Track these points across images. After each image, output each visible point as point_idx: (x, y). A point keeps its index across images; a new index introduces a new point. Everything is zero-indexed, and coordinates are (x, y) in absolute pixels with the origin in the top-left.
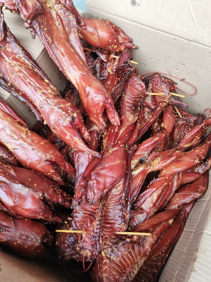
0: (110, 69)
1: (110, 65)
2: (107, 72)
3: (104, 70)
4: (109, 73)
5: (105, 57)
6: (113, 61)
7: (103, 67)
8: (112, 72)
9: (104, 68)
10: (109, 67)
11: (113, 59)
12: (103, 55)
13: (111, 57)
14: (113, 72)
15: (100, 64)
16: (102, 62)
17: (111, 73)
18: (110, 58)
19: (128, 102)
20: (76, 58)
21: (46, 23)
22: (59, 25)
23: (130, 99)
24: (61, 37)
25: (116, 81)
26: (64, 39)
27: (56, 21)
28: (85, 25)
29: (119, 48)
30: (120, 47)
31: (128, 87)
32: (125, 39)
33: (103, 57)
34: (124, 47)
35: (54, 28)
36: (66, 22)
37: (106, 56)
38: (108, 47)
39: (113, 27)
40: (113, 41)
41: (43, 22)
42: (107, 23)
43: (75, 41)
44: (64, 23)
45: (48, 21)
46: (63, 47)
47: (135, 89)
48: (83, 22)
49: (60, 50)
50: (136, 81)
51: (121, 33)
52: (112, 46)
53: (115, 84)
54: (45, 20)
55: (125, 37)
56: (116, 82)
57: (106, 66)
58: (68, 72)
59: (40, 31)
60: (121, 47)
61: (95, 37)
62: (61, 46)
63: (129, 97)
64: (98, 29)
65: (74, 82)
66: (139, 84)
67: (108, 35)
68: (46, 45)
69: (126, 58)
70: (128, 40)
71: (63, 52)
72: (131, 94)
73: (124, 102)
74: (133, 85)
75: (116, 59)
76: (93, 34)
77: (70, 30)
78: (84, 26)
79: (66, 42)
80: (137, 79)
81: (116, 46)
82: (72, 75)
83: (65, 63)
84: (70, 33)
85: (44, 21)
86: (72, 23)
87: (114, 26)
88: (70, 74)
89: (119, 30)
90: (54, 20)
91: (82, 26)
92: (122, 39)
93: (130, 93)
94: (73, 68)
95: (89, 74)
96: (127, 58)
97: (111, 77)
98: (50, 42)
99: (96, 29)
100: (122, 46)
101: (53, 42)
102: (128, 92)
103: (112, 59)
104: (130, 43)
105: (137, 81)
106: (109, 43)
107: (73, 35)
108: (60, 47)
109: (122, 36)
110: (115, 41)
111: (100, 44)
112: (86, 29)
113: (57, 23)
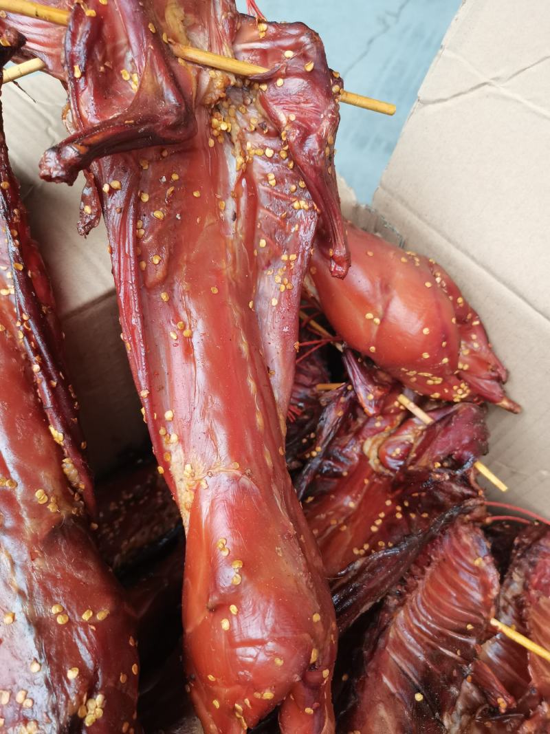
0: (375, 446)
1: (382, 430)
2: (357, 450)
3: (350, 436)
4: (363, 458)
5: (375, 397)
6: (399, 418)
7: (349, 426)
8: (377, 461)
9: (354, 428)
10: (374, 434)
11: (402, 411)
12: (370, 387)
13: (396, 404)
14: (383, 463)
15: (340, 414)
16: (354, 406)
17: (373, 462)
18: (392, 406)
19: (400, 646)
20: (246, 388)
21: (171, 189)
22: (235, 217)
23: (416, 631)
24: (218, 273)
25: (382, 515)
26: (230, 284)
27: (225, 198)
28: (347, 261)
29: (446, 391)
30: (450, 387)
31: (423, 572)
32: (484, 363)
33: (367, 394)
34: (468, 391)
35: (202, 222)
36: (271, 215)
37: (379, 393)
38: (403, 369)
39: (455, 302)
40: (435, 360)
41: (164, 179)
42: (438, 280)
43: (275, 302)
44: (260, 216)
45: (187, 184)
46: (203, 320)
47: (455, 586)
48: (346, 244)
49: (184, 328)
50: (466, 548)
51: (474, 337)
52: (421, 374)
53: (374, 529)
54: (175, 177)
55: (485, 355)
56: (379, 522)
57: (364, 424)
58: (174, 438)
59: (124, 211)
60: (455, 387)
61: (369, 316)
62: (198, 310)
63: (416, 622)
64: (394, 292)
65: (184, 497)
66: (478, 572)
67: (426, 331)
68: (126, 282)
69: (460, 441)
70: (493, 371)
71: (197, 342)
72: (428, 610)
73: (381, 642)
74: (451, 566)
75: (414, 420)
76: (363, 303)
77: (276, 256)
78: (339, 263)
79: (230, 301)
80: (476, 544)
81: (439, 381)
82: (185, 463)
83: (180, 393)
84: (268, 264)
85: (169, 178)
86: (293, 230)
87: (460, 300)
88: (180, 451)
89: (472, 320)
90: (220, 190)
91: (333, 258)
92: (473, 357)
93: (423, 604)
94: (210, 433)
95: (275, 490)
96: (466, 441)
97: (366, 481)
98: (156, 274)
99: (386, 288)
100: (463, 385)
101: (167, 282)
102: (417, 598)
103: (398, 411)
104: (494, 383)
105: (473, 552)
106: (418, 361)
107: (279, 279)
108: (189, 313)
109: (476, 345)
110: (445, 360)
111: (376, 350)
112: (342, 277)
113: (229, 207)
